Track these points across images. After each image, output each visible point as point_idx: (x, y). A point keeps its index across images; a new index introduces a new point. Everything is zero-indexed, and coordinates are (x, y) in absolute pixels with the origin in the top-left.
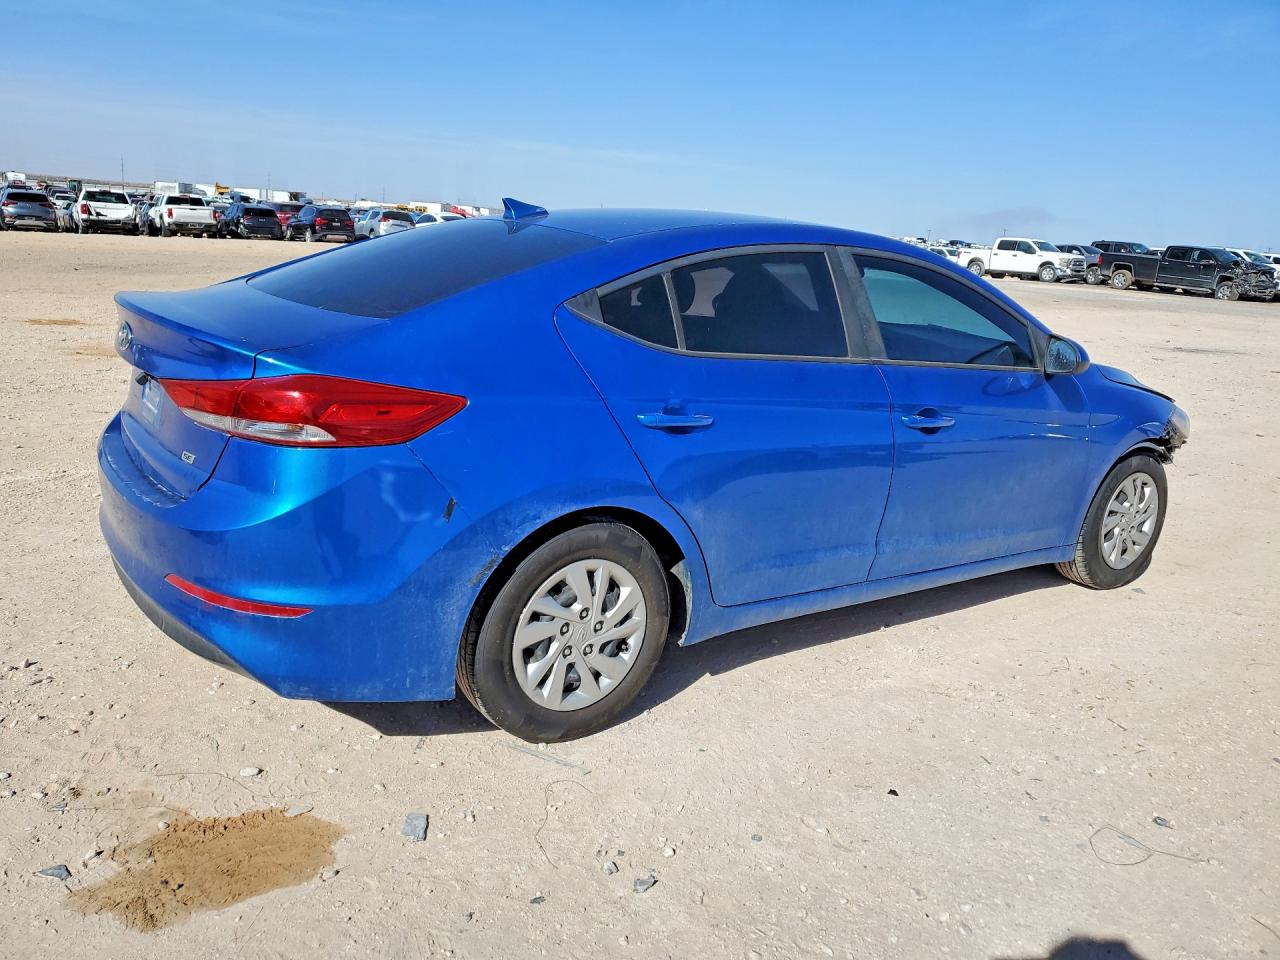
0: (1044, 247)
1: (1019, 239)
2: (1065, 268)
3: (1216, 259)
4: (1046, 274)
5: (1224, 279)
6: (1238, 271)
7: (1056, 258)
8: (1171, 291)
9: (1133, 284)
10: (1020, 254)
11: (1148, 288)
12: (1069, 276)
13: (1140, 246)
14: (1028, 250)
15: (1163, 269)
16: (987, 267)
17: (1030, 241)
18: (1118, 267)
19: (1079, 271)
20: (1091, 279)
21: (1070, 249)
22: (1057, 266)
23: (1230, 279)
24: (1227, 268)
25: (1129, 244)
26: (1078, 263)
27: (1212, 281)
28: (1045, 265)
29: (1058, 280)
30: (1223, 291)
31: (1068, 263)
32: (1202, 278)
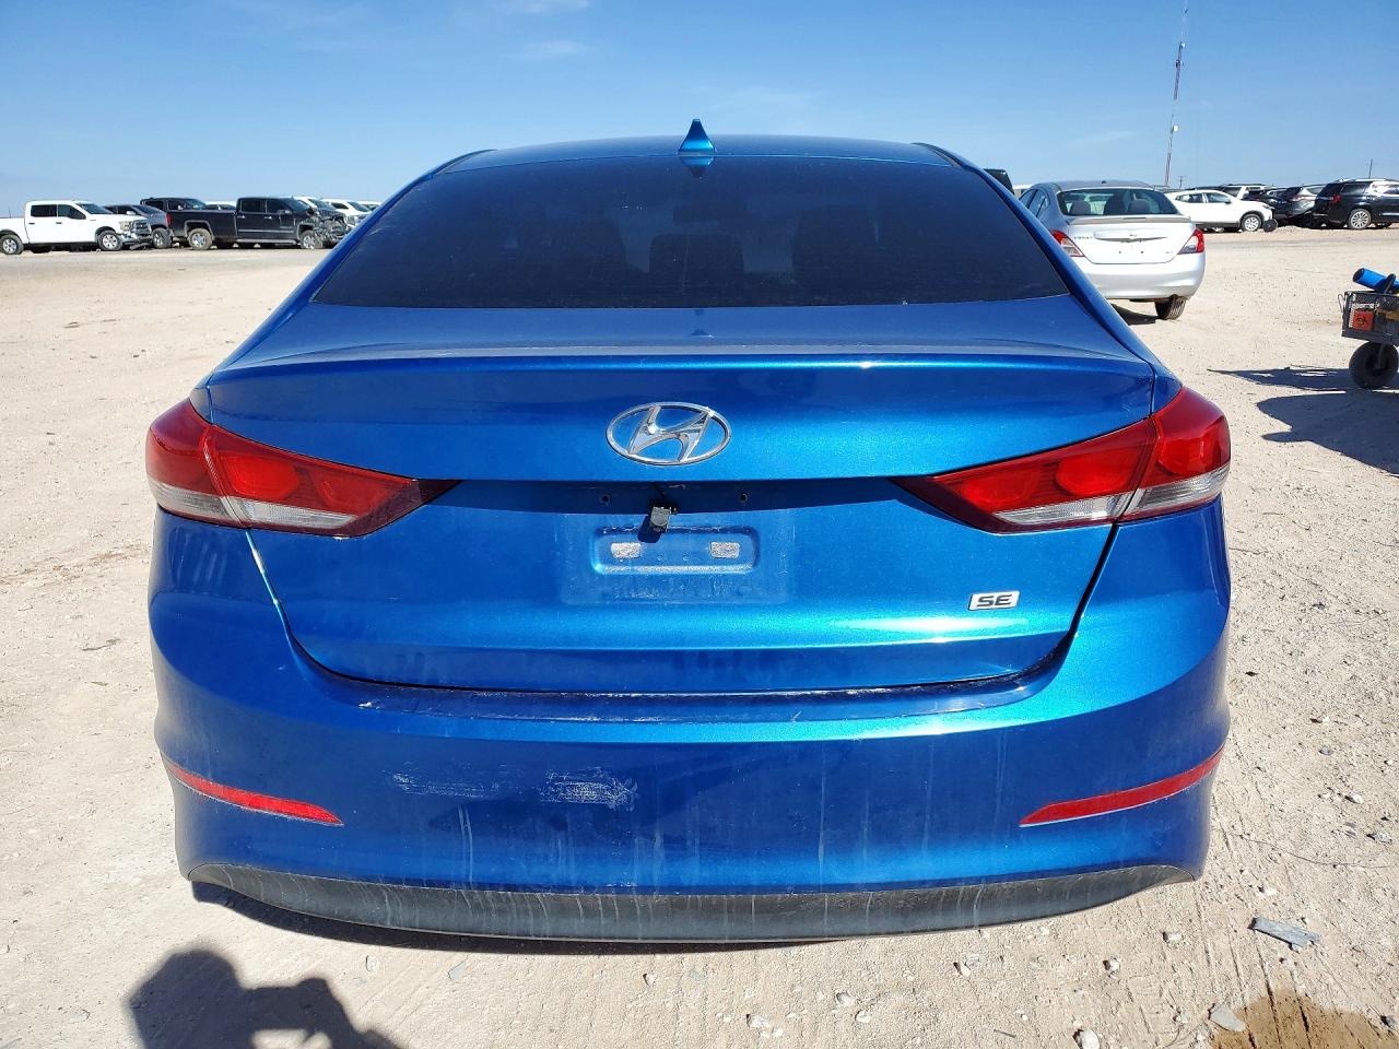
0: (93, 209)
1: (57, 203)
2: (129, 233)
3: (290, 209)
4: (108, 242)
5: (305, 228)
6: (314, 218)
7: (115, 221)
8: (250, 246)
9: (214, 243)
10: (65, 220)
11: (228, 246)
12: (136, 242)
13: (195, 201)
14: (73, 213)
15: (241, 224)
16: (25, 241)
17: (72, 204)
18: (192, 227)
19: (146, 235)
20: (159, 242)
21: (122, 210)
22: (118, 230)
23: (310, 228)
24: (304, 217)
25: (184, 200)
26: (141, 226)
27: (292, 231)
28: (103, 231)
29: (125, 247)
30: (307, 240)
31: (130, 226)
32: (284, 230)
